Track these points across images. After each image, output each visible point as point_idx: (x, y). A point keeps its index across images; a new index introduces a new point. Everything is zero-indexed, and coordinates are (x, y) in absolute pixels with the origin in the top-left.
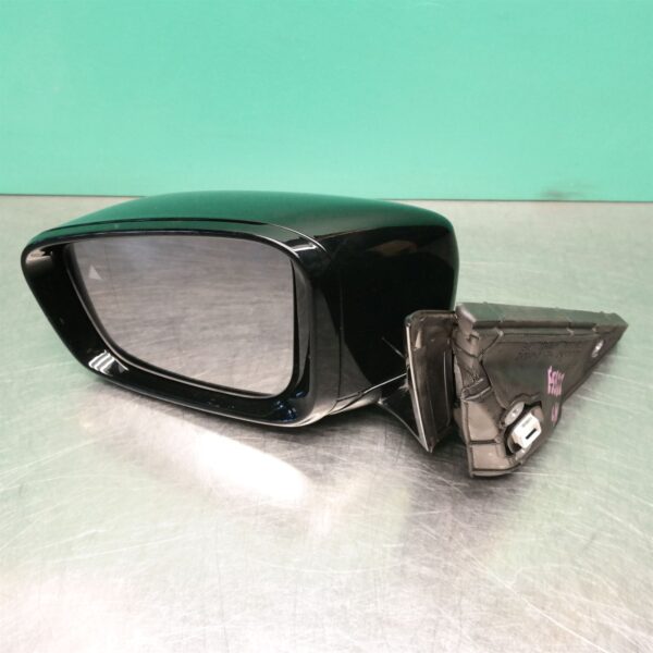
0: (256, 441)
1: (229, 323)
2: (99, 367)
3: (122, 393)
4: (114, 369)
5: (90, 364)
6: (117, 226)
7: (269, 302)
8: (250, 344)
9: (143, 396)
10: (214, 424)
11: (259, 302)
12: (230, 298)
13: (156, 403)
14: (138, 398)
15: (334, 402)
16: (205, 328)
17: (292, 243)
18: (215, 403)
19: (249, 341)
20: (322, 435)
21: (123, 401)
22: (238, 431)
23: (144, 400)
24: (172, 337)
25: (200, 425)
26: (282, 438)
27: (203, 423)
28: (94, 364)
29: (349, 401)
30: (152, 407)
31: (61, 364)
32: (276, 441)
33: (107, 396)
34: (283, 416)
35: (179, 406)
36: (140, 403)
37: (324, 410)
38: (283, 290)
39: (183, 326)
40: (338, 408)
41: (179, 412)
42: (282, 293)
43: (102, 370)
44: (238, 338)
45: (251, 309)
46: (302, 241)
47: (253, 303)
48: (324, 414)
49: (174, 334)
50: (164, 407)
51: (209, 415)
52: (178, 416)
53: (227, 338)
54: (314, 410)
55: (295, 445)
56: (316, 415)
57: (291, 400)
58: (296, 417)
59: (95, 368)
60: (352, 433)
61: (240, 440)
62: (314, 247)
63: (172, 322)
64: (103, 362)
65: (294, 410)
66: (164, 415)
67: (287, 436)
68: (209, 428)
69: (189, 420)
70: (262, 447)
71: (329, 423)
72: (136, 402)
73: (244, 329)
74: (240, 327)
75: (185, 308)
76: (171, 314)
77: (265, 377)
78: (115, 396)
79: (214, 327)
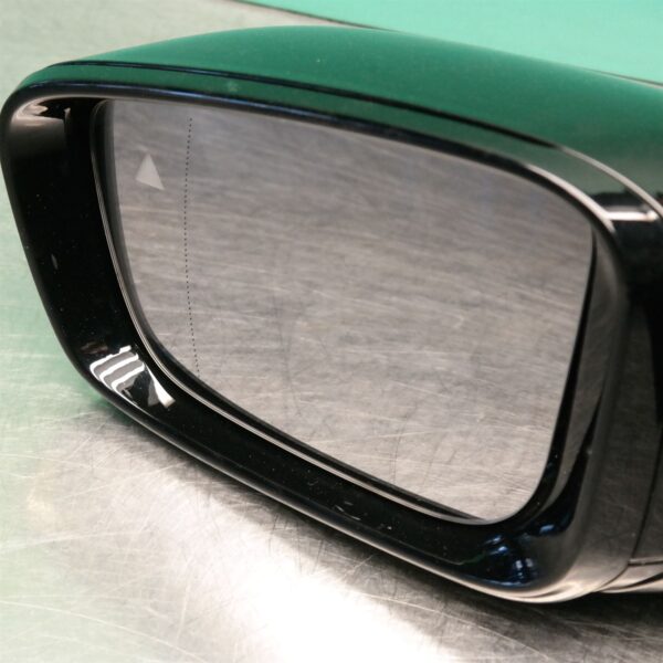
0: (425, 615)
1: (405, 339)
2: (110, 378)
3: (148, 446)
4: (140, 388)
5: (93, 367)
6: (232, 86)
7: (506, 309)
8: (446, 397)
9: (193, 462)
10: (339, 556)
11: (483, 304)
12: (416, 281)
13: (218, 485)
14: (180, 465)
15: (621, 564)
16: (350, 340)
17: (606, 200)
18: (350, 511)
19: (444, 390)
20: (576, 636)
21: (146, 463)
22: (389, 584)
23: (192, 472)
24: (275, 345)
25: (309, 554)
26: (485, 623)
27: (315, 549)
28: (99, 369)
29: (651, 572)
30: (209, 491)
31: (24, 355)
32: (469, 625)
33: (114, 447)
34: (500, 572)
35: (269, 502)
36: (183, 477)
37: (594, 577)
38: (542, 287)
39: (300, 323)
40: (627, 581)
41: (265, 514)
42: (537, 294)
43: (114, 386)
44: (425, 376)
45: (461, 317)
46: (628, 199)
47: (465, 305)
48: (592, 586)
49: (279, 339)
50: (235, 496)
51: (330, 534)
52: (261, 522)
53: (395, 372)
54: (572, 573)
55: (512, 643)
56: (572, 587)
57: (527, 537)
58: (531, 580)
59: (101, 377)
60: (645, 646)
61: (390, 605)
62: (652, 216)
63: (277, 310)
64: (120, 369)
65: (530, 564)
66: (231, 513)
67: (496, 620)
68: (325, 563)
69: (284, 536)
70: (437, 632)
71: (596, 610)
72: (176, 471)
73: (436, 360)
74: (427, 352)
75: (311, 284)
76: (278, 290)
77: (469, 478)
78: (132, 449)
79: (370, 341)
